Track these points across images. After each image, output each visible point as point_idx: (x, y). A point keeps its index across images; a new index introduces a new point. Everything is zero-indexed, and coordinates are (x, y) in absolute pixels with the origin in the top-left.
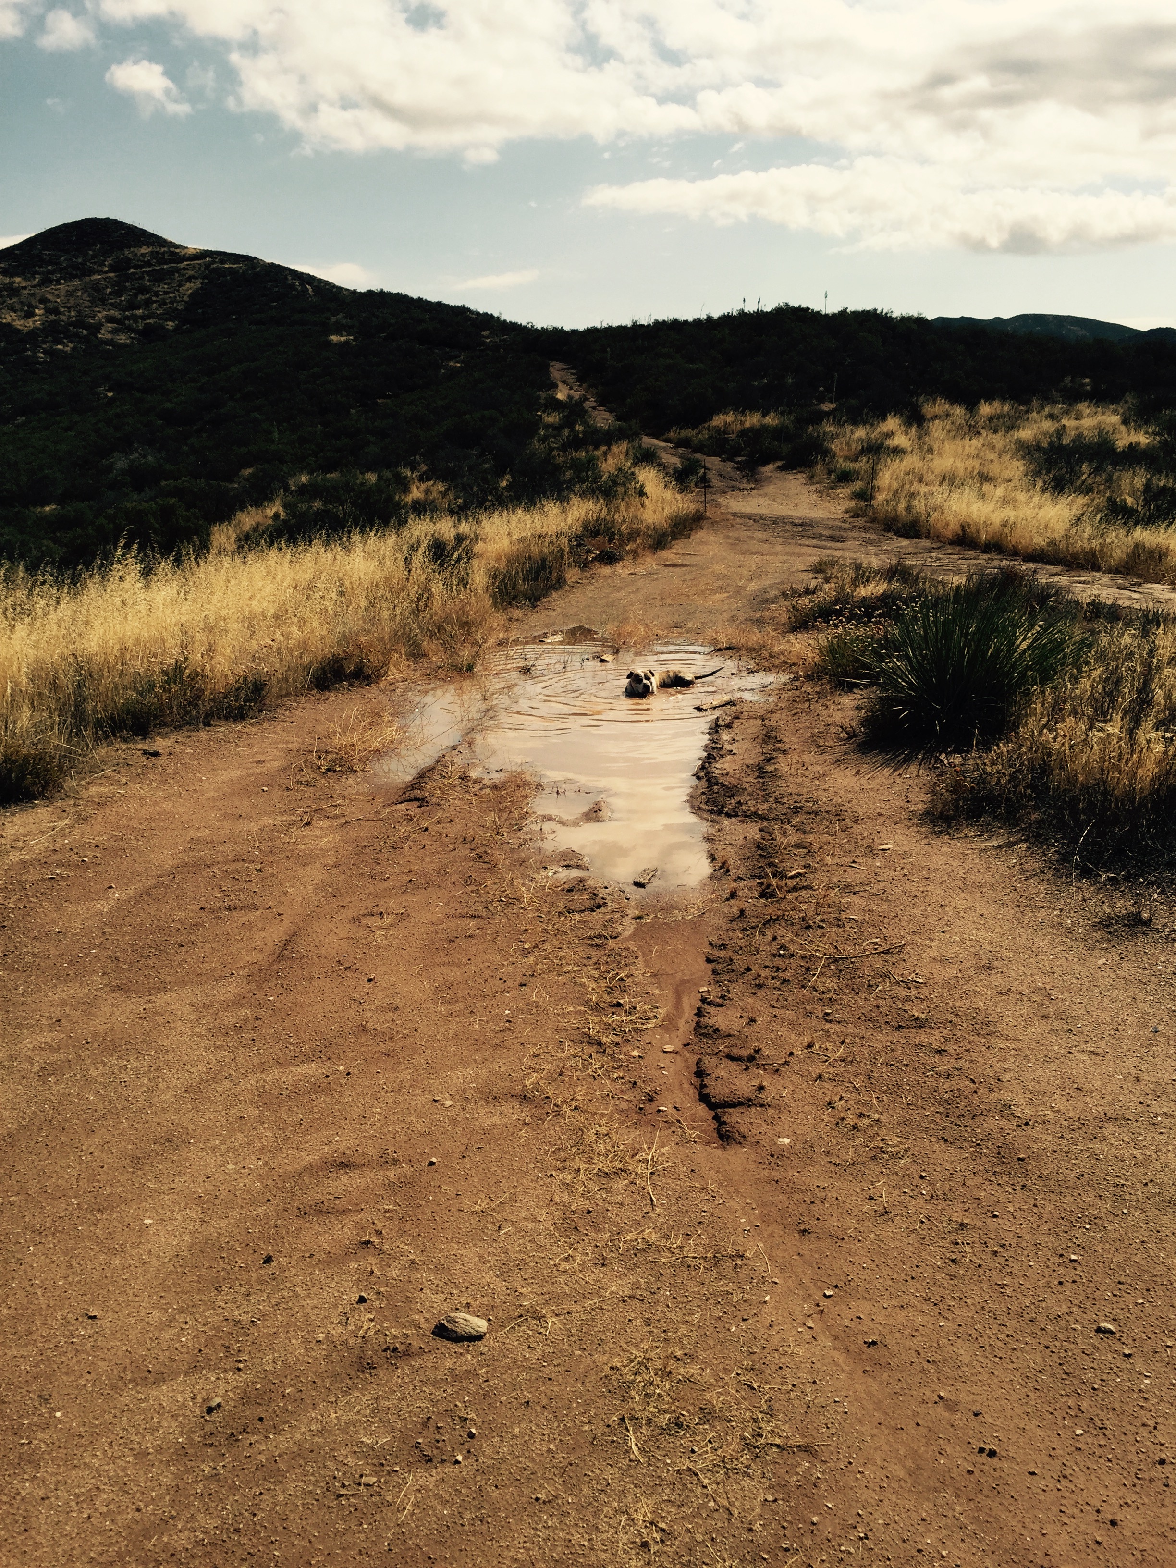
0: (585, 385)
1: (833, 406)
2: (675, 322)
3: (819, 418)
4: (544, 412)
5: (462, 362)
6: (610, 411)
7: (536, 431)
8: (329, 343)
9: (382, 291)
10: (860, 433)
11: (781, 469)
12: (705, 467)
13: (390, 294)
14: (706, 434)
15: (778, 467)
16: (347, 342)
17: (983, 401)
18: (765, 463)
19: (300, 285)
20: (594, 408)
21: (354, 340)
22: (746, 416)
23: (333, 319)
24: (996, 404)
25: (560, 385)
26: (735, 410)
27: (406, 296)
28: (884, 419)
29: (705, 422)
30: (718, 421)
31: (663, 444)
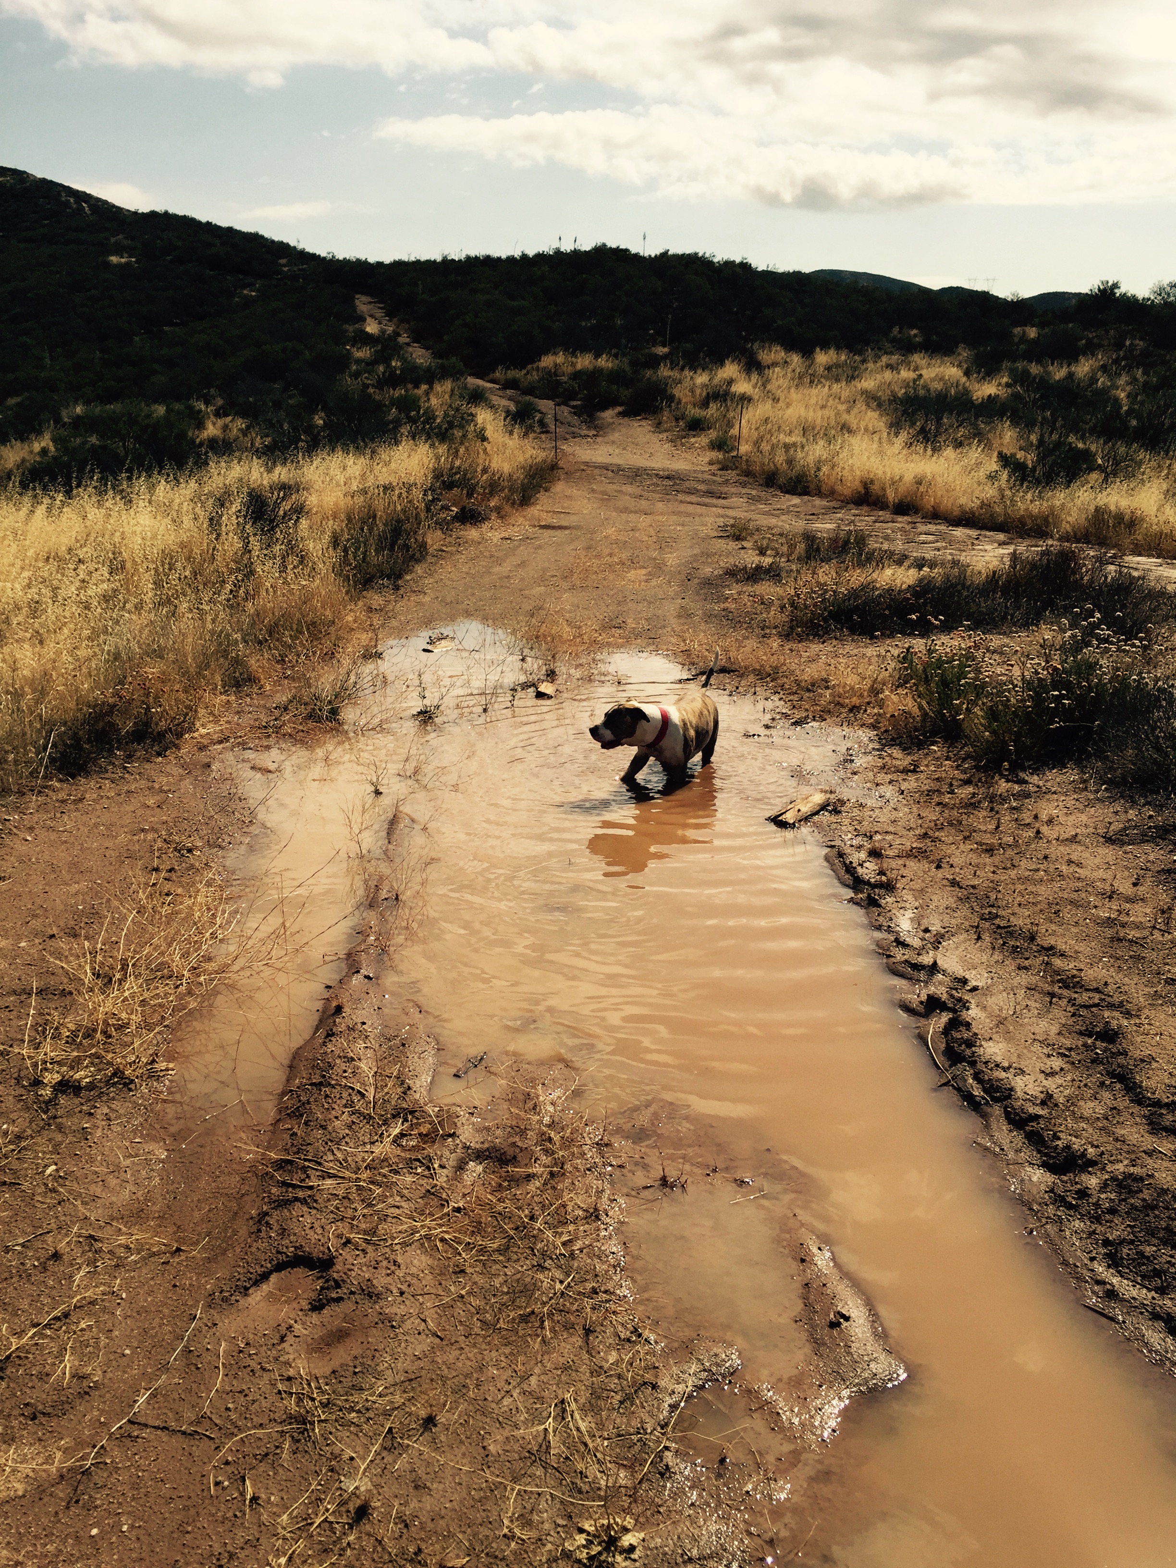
0: (395, 320)
1: (666, 350)
2: (488, 258)
3: (654, 362)
4: (353, 346)
5: (257, 291)
6: (427, 348)
7: (347, 366)
8: (108, 265)
9: (166, 213)
10: (702, 379)
11: (622, 414)
12: (539, 411)
13: (175, 217)
14: (535, 376)
15: (620, 413)
16: (128, 264)
17: (818, 349)
18: (604, 408)
19: (76, 202)
20: (408, 344)
21: (136, 262)
22: (576, 357)
23: (113, 240)
24: (832, 352)
25: (369, 320)
26: (566, 350)
27: (193, 220)
28: (722, 364)
29: (533, 362)
30: (547, 361)
31: (489, 385)
